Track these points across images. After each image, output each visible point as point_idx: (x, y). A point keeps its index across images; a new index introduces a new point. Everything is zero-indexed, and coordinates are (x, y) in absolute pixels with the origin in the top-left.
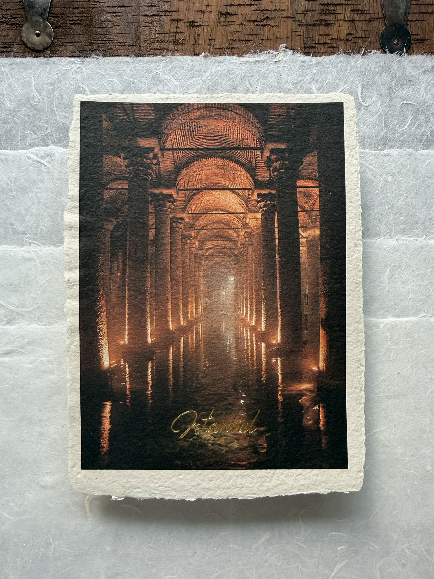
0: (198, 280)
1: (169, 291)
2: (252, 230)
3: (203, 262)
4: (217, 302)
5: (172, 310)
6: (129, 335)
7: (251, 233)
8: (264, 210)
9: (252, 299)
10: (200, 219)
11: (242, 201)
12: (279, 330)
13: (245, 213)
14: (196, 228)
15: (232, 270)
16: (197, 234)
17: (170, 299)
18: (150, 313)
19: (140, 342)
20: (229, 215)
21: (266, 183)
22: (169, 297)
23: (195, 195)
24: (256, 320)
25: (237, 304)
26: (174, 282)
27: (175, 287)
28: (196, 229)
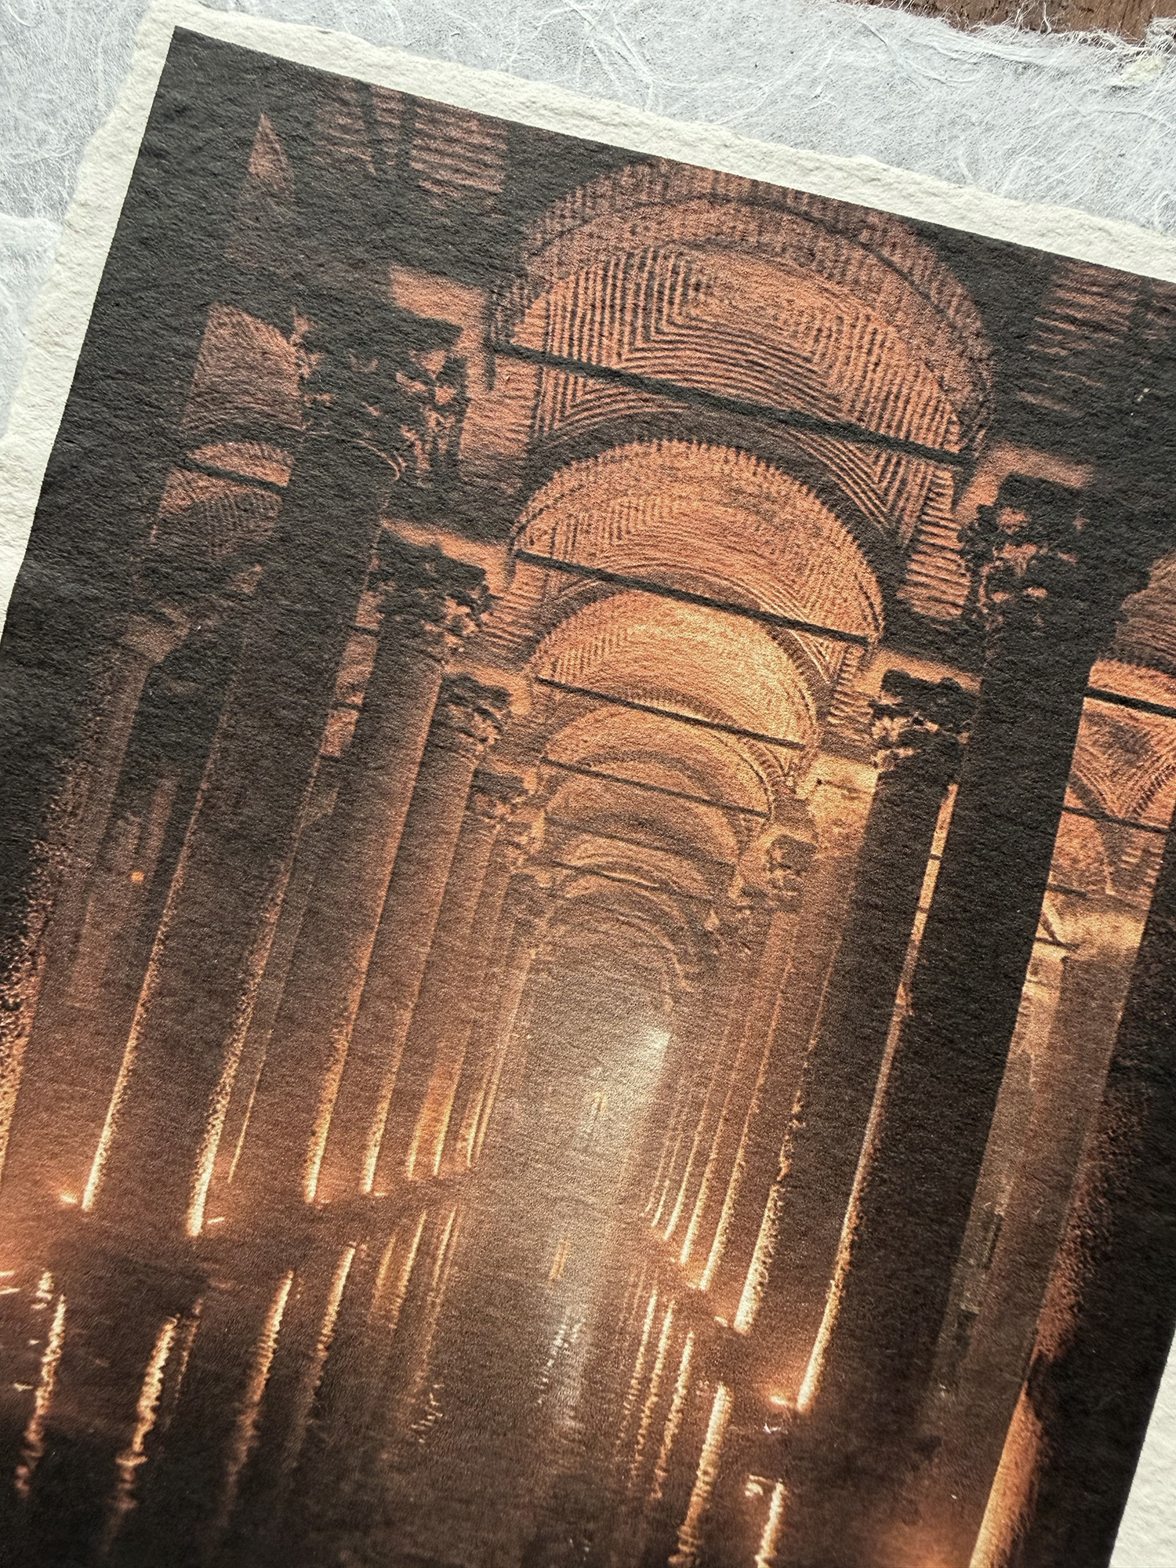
0: (498, 1005)
1: (348, 1019)
2: (815, 836)
3: (541, 924)
4: (556, 1131)
5: (336, 1112)
6: (108, 1169)
7: (809, 850)
8: (896, 757)
9: (725, 1163)
10: (581, 722)
11: (803, 685)
12: (818, 1348)
13: (803, 748)
14: (551, 757)
15: (668, 1000)
16: (553, 785)
17: (342, 1056)
18: (233, 1094)
19: (150, 1217)
20: (724, 736)
21: (940, 633)
22: (342, 1045)
23: (589, 598)
24: (720, 1272)
25: (649, 1166)
26: (379, 982)
27: (383, 1008)
28: (551, 763)
